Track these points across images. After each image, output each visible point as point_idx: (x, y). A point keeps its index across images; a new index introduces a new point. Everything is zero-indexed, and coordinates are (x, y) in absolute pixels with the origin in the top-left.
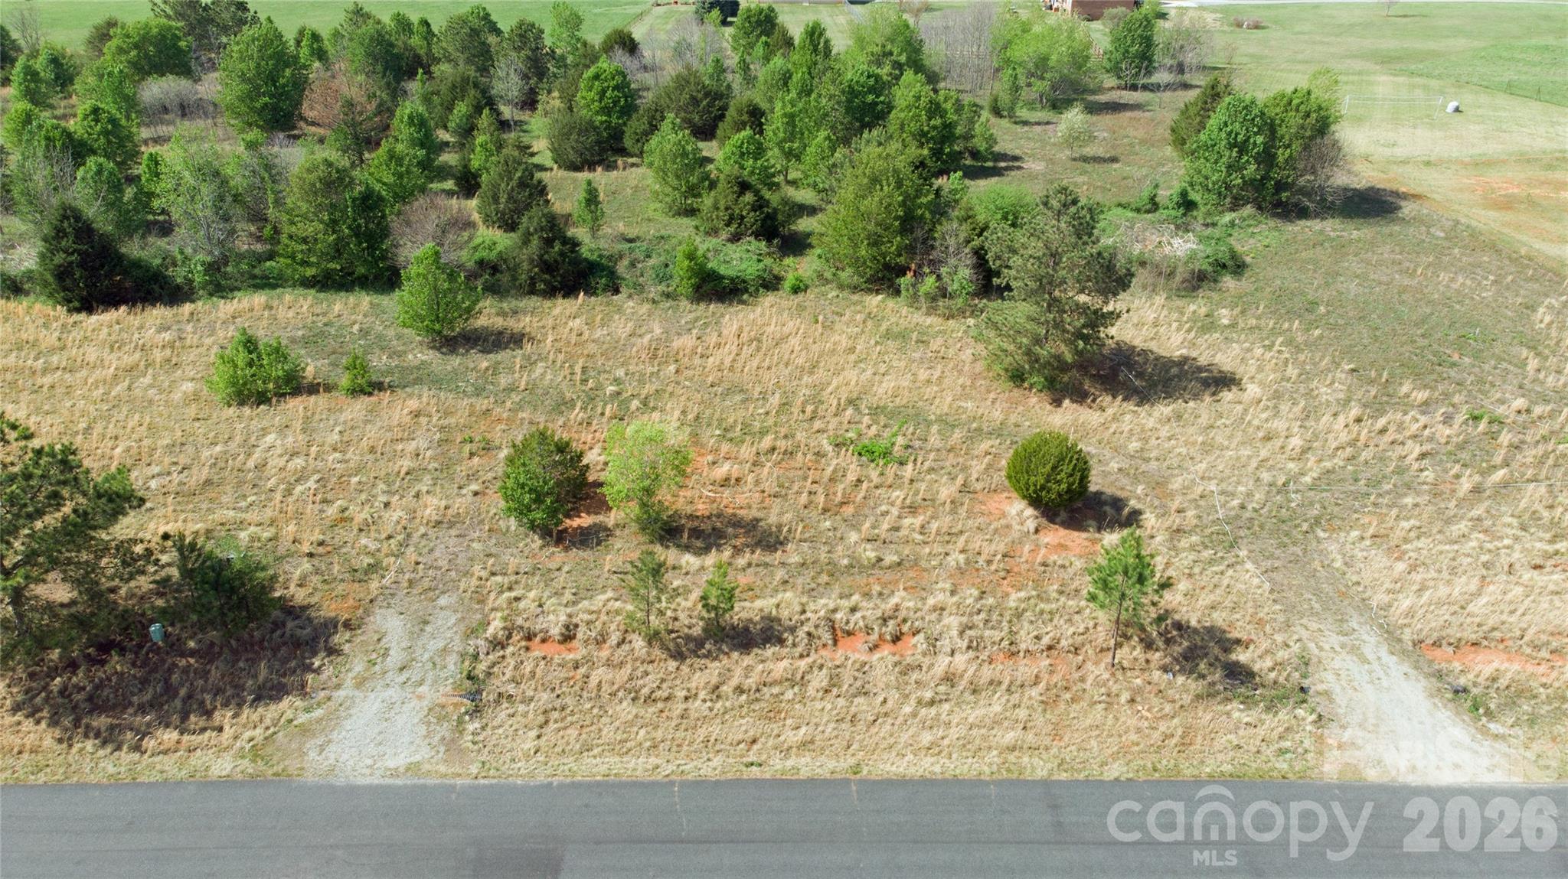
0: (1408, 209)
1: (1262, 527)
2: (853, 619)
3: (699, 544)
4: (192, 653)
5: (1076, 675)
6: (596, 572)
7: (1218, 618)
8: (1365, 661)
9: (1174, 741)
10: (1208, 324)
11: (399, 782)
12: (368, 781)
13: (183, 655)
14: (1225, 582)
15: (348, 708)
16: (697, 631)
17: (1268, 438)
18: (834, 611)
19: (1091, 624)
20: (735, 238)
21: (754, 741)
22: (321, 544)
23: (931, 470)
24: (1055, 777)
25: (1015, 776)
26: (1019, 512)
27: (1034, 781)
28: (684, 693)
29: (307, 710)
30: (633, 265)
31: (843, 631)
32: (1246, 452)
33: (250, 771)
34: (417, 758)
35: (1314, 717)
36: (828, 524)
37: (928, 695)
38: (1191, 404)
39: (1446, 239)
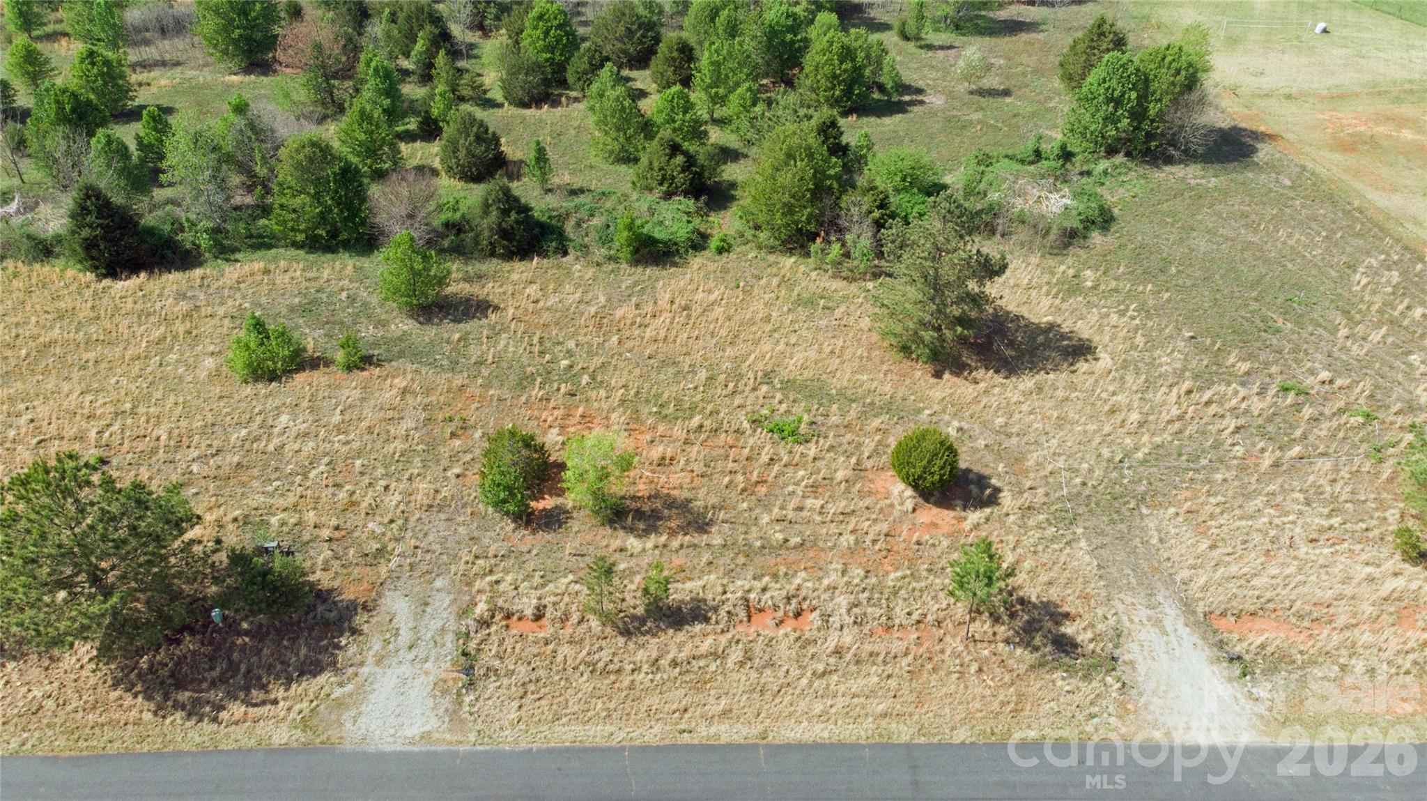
0: (1264, 152)
1: (1097, 504)
2: (764, 598)
3: (641, 526)
4: (247, 633)
5: (938, 648)
6: (559, 555)
7: (1054, 594)
8: (1165, 633)
9: (1009, 707)
10: (1073, 288)
11: (416, 749)
12: (392, 748)
13: (239, 635)
14: (1062, 560)
16: (640, 611)
18: (749, 591)
20: (668, 196)
21: (686, 710)
22: (337, 528)
23: (831, 449)
24: (915, 741)
25: (885, 740)
26: (901, 491)
27: (899, 745)
28: (632, 666)
29: (341, 685)
30: (578, 225)
31: (756, 609)
32: (1092, 427)
33: (303, 739)
34: (428, 727)
35: (1119, 685)
36: (745, 505)
37: (821, 667)
38: (1051, 376)
39: (1291, 187)
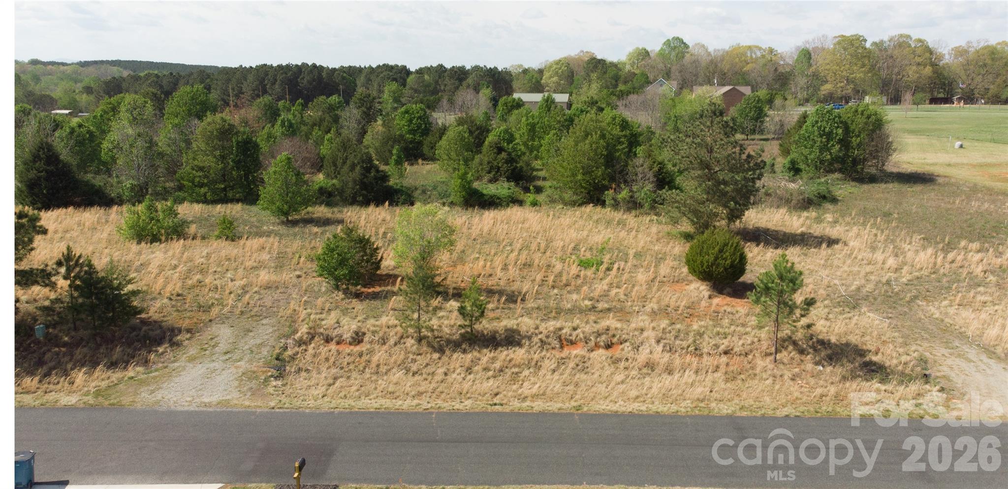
2: (575, 333)
5: (749, 366)
6: (382, 309)
7: (852, 339)
8: (971, 361)
9: (829, 398)
11: (211, 409)
12: (186, 408)
15: (179, 372)
16: (456, 337)
17: (870, 264)
18: (561, 329)
20: (494, 180)
21: (497, 394)
22: (179, 295)
23: (630, 272)
26: (697, 288)
28: (444, 370)
29: (146, 373)
30: (424, 192)
32: (856, 269)
36: (556, 292)
38: (813, 249)
39: (971, 191)
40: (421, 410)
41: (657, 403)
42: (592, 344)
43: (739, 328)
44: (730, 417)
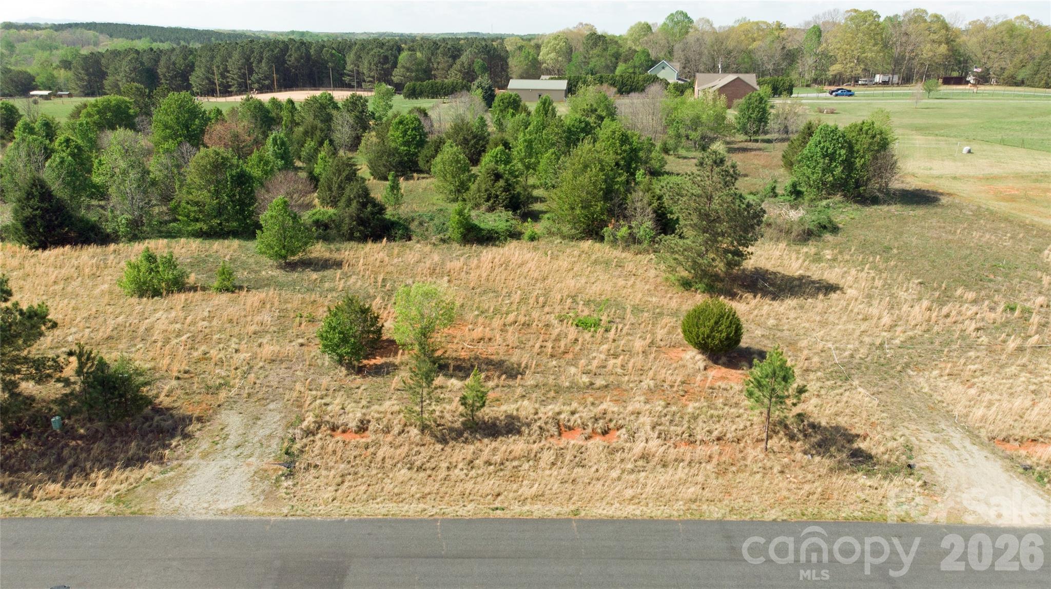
0: (944, 200)
1: (867, 368)
2: (573, 418)
3: (461, 374)
4: (81, 437)
5: (740, 456)
6: (386, 390)
7: (842, 421)
8: (954, 448)
9: (816, 496)
10: (818, 258)
11: (227, 518)
12: (203, 517)
13: (74, 439)
14: (845, 399)
15: (194, 471)
16: (458, 425)
17: (865, 319)
18: (559, 413)
19: (748, 424)
20: (491, 209)
21: (499, 495)
22: (186, 372)
23: (628, 334)
24: (728, 518)
25: (697, 518)
26: (693, 357)
27: (711, 521)
28: (447, 464)
29: (162, 473)
30: (421, 224)
31: (565, 426)
32: (851, 326)
33: (113, 510)
34: (243, 503)
35: (920, 482)
36: (554, 363)
37: (630, 466)
38: (810, 300)
39: (973, 215)
40: (426, 517)
41: (650, 505)
42: (589, 430)
43: (732, 410)
44: (720, 522)
